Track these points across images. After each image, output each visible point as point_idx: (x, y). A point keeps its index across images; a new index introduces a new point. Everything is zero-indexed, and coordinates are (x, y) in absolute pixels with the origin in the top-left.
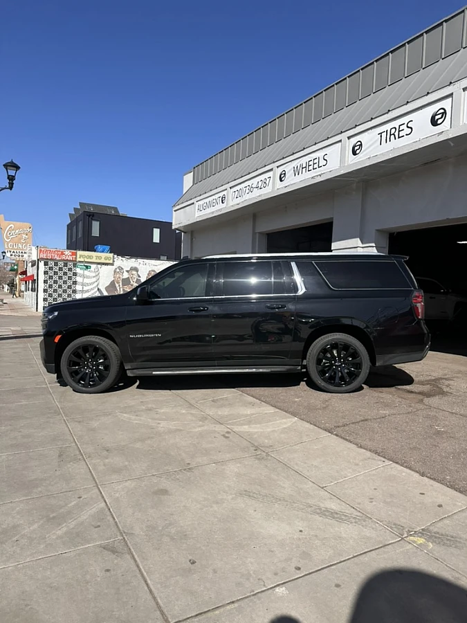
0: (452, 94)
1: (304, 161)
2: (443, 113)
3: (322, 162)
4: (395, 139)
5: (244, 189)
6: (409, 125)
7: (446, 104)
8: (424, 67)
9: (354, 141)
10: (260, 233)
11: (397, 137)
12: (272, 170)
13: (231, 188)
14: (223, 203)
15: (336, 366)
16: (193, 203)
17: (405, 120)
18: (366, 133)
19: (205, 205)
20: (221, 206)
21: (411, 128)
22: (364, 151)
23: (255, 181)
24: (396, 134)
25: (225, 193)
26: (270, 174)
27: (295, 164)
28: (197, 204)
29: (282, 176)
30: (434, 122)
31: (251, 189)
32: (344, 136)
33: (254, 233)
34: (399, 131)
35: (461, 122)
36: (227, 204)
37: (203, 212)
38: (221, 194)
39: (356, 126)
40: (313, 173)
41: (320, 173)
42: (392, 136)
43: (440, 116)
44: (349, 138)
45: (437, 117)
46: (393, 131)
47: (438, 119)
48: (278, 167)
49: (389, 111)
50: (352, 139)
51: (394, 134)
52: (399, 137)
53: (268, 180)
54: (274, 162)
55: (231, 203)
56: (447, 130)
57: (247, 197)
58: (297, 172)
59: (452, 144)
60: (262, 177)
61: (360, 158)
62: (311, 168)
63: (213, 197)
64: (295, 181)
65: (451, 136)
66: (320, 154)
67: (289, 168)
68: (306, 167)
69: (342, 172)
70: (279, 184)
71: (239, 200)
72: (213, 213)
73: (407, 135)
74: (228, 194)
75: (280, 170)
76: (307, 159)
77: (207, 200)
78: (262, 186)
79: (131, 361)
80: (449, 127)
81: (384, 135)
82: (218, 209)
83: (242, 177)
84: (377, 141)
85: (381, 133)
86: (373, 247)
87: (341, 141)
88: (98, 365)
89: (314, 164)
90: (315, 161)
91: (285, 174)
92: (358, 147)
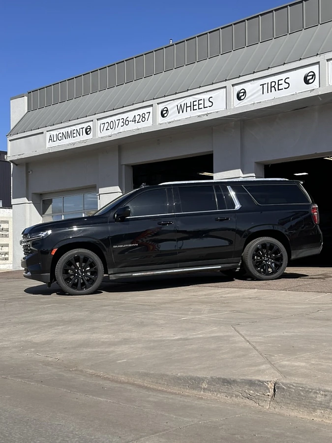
1: (189, 101)
2: (313, 76)
3: (207, 104)
4: (275, 90)
5: (117, 122)
6: (286, 81)
7: (315, 69)
8: (290, 33)
9: (238, 88)
10: (125, 165)
11: (277, 89)
12: (152, 105)
13: (97, 119)
14: (87, 134)
15: (265, 261)
16: (42, 133)
17: (283, 76)
18: (249, 83)
19: (61, 135)
20: (85, 137)
21: (289, 84)
22: (247, 98)
23: (131, 116)
24: (276, 86)
25: (90, 124)
26: (150, 109)
27: (178, 102)
28: (48, 134)
29: (164, 112)
30: (306, 81)
31: (126, 122)
32: (228, 84)
33: (120, 166)
34: (278, 85)
35: (327, 84)
36: (94, 135)
37: (58, 143)
38: (85, 125)
39: (240, 76)
40: (198, 113)
41: (206, 113)
42: (273, 88)
44: (233, 85)
45: (308, 78)
46: (273, 84)
47: (309, 79)
48: (158, 104)
49: (269, 68)
50: (235, 87)
51: (274, 87)
52: (278, 90)
53: (147, 115)
54: (154, 99)
55: (99, 135)
56: (315, 89)
57: (122, 129)
58: (180, 109)
59: (321, 99)
60: (141, 112)
61: (245, 103)
62: (196, 107)
63: (74, 128)
64: (176, 118)
65: (320, 93)
66: (206, 96)
67: (172, 106)
68: (192, 106)
69: (229, 114)
70: (160, 120)
71: (110, 132)
72: (74, 144)
73: (285, 88)
74: (94, 126)
75: (161, 107)
76: (191, 99)
77: (64, 131)
78: (141, 120)
79: (113, 267)
80: (318, 86)
81: (265, 86)
82: (81, 140)
83: (114, 110)
84: (259, 90)
85: (263, 85)
86: (253, 177)
87: (225, 87)
88: (86, 272)
89: (199, 104)
90: (200, 102)
91: (167, 110)
92: (242, 94)
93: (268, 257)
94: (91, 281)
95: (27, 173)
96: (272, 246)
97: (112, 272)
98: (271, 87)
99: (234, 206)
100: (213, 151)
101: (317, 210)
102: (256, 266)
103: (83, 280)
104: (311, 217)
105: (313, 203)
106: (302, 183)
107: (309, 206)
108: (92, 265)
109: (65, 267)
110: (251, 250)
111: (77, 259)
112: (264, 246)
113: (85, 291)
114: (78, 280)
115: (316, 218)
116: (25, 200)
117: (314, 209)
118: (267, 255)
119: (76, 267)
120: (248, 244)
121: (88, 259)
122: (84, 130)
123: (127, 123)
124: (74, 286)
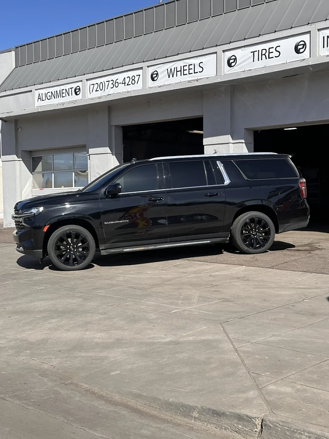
0: (310, 31)
1: (179, 65)
2: (304, 45)
3: (198, 69)
4: (266, 59)
5: (107, 84)
6: (277, 49)
7: (307, 38)
9: (229, 54)
10: (115, 126)
11: (267, 57)
12: (141, 68)
13: (87, 80)
14: (76, 94)
15: (253, 235)
16: (31, 91)
17: (274, 44)
18: (240, 50)
19: (50, 94)
20: (74, 97)
21: (279, 52)
22: (238, 65)
23: (120, 77)
24: (267, 55)
25: (79, 84)
26: (140, 72)
27: (168, 66)
28: (37, 93)
29: (154, 76)
30: (297, 51)
31: (115, 84)
32: (219, 49)
33: (110, 126)
34: (269, 53)
35: (318, 54)
36: (84, 96)
37: (47, 102)
38: (74, 86)
39: (230, 42)
40: (188, 78)
41: (196, 78)
42: (264, 56)
43: (301, 46)
44: (224, 51)
45: (299, 47)
46: (264, 52)
47: (300, 49)
48: (148, 67)
49: (260, 35)
50: (226, 53)
51: (264, 54)
52: (269, 58)
53: (137, 78)
54: (144, 62)
55: (89, 96)
56: (306, 59)
57: (111, 91)
58: (171, 73)
59: (311, 69)
60: (130, 74)
61: (236, 70)
62: (186, 72)
63: (63, 87)
64: (166, 82)
65: (310, 63)
66: (196, 61)
67: (162, 70)
68: (182, 71)
69: (219, 80)
70: (150, 83)
71: (99, 94)
72: (63, 104)
73: (275, 57)
74: (84, 86)
75: (151, 70)
76: (182, 63)
77: (53, 90)
78: (130, 83)
79: (105, 243)
80: (309, 56)
81: (256, 54)
82: (70, 101)
83: (103, 71)
84: (250, 57)
85: (254, 52)
86: (243, 143)
87: (216, 53)
88: (78, 248)
89: (189, 69)
90: (191, 67)
91: (157, 74)
92: (233, 61)
93: (256, 232)
94: (83, 257)
95: (16, 129)
96: (260, 221)
97: (104, 248)
98: (262, 55)
99: (223, 181)
100: (203, 115)
101: (305, 185)
102: (244, 241)
103: (75, 256)
104: (298, 190)
105: (301, 178)
106: (290, 156)
107: (297, 181)
108: (84, 241)
109: (57, 243)
110: (239, 224)
111: (69, 235)
112: (252, 220)
113: (76, 266)
114: (70, 256)
115: (304, 192)
116: (14, 157)
117: (302, 183)
118: (255, 229)
119: (68, 243)
120: (237, 219)
121: (80, 235)
122: (73, 90)
123: (117, 86)
124: (67, 261)
